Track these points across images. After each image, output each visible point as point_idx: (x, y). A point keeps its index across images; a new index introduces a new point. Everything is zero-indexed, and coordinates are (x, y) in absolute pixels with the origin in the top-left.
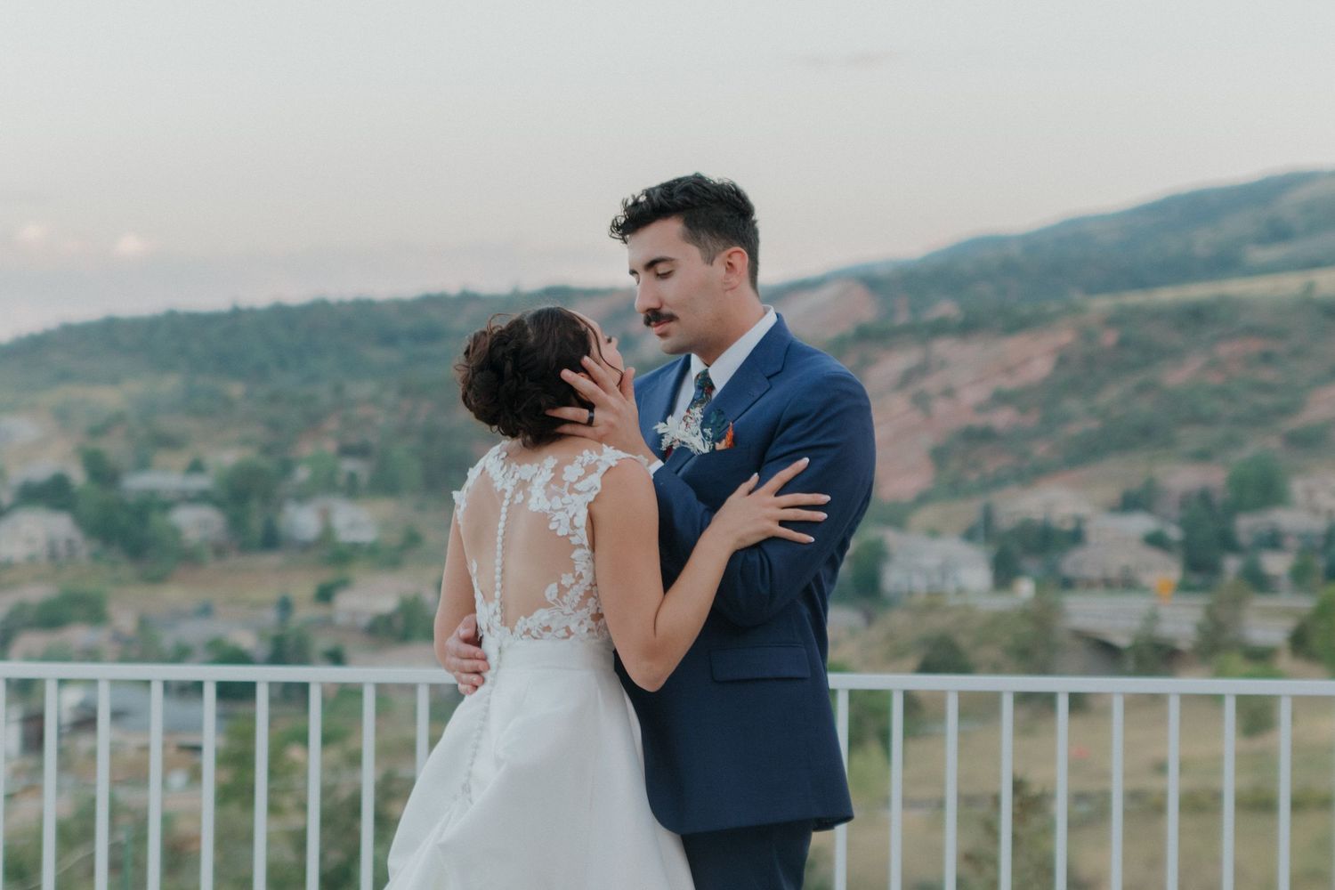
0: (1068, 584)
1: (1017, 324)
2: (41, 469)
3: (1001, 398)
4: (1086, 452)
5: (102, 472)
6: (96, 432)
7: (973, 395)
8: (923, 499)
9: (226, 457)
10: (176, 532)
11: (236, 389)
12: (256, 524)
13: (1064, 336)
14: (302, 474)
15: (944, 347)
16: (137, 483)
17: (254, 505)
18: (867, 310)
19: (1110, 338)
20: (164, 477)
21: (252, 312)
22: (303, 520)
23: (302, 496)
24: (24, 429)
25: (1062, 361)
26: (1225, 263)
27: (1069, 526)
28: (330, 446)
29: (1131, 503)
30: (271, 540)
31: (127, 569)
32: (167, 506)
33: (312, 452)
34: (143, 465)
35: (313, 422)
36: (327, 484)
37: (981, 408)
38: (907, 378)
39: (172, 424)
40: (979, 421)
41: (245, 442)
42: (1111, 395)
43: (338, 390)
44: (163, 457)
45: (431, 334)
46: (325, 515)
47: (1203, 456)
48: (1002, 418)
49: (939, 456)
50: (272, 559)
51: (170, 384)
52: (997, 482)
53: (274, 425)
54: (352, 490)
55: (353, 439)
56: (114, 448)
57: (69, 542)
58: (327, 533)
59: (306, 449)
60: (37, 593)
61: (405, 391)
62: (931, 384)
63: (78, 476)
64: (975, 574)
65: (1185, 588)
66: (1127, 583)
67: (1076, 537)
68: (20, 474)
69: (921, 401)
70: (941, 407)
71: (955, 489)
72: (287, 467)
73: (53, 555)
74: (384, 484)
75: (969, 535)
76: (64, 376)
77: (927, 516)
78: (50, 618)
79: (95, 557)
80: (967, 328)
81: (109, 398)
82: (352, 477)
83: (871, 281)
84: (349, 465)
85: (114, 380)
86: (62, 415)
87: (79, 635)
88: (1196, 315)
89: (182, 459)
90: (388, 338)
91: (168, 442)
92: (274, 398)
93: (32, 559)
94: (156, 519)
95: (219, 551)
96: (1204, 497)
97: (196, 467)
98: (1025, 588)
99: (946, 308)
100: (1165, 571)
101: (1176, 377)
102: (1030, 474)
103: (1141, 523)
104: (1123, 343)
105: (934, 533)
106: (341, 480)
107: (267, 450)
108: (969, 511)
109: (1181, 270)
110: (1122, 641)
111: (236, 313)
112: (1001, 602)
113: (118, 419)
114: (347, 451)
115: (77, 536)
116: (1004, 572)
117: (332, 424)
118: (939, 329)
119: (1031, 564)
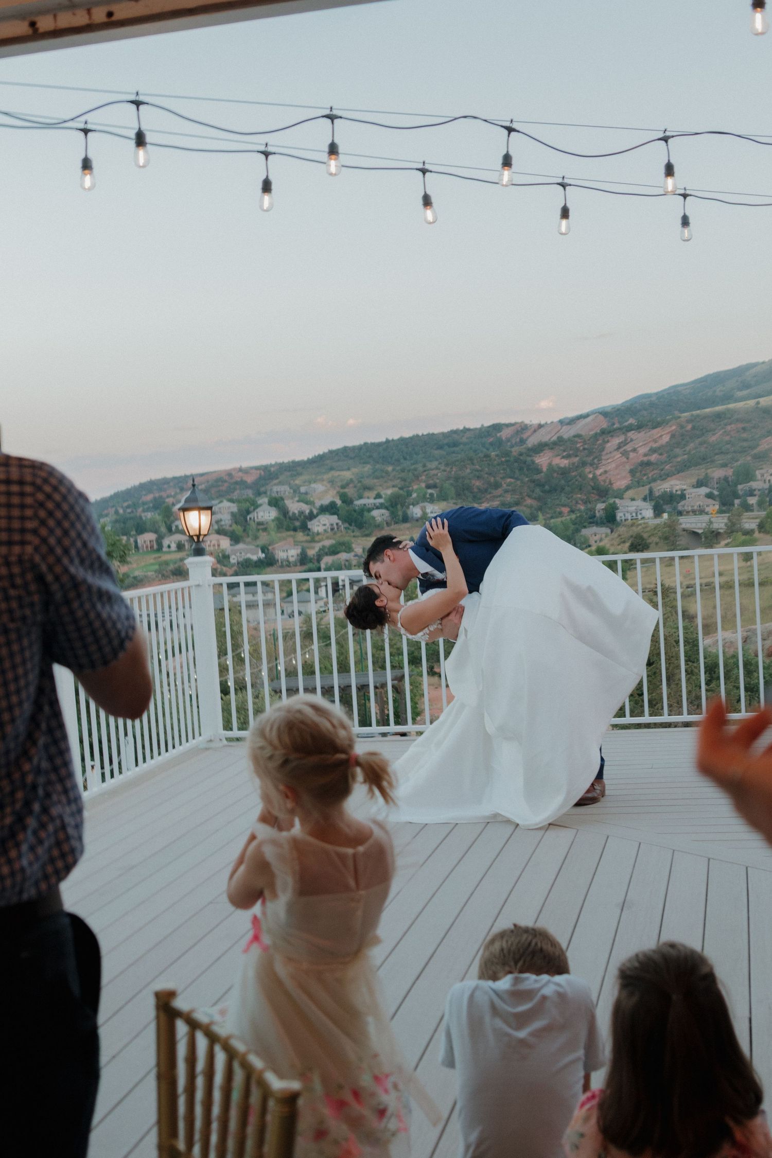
0: (680, 513)
1: (657, 425)
2: (326, 501)
3: (653, 451)
4: (683, 468)
5: (346, 500)
6: (343, 487)
7: (642, 451)
8: (628, 488)
9: (389, 492)
10: (374, 518)
11: (390, 468)
12: (400, 513)
13: (674, 427)
14: (414, 495)
15: (631, 434)
16: (359, 503)
17: (399, 507)
18: (605, 425)
19: (689, 427)
20: (368, 500)
21: (393, 440)
22: (416, 511)
23: (414, 505)
24: (319, 487)
25: (673, 436)
26: (728, 398)
27: (679, 492)
28: (423, 485)
29: (700, 484)
30: (406, 519)
31: (357, 533)
32: (369, 510)
33: (418, 487)
34: (361, 497)
35: (417, 477)
36: (424, 498)
37: (645, 455)
38: (619, 447)
39: (368, 482)
40: (645, 459)
41: (393, 486)
42: (692, 445)
43: (424, 466)
44: (366, 494)
45: (455, 444)
46: (423, 509)
47: (724, 465)
48: (654, 458)
49: (632, 472)
50: (407, 525)
51: (368, 468)
52: (654, 480)
53: (404, 480)
54: (432, 500)
55: (431, 482)
56: (350, 491)
57: (337, 524)
58: (425, 514)
59: (415, 487)
60: (328, 543)
61: (447, 465)
62: (628, 448)
63: (339, 502)
64: (649, 513)
65: (720, 512)
66: (702, 512)
67: (683, 497)
68: (318, 503)
69: (625, 454)
70: (632, 455)
71: (639, 484)
72: (409, 494)
73: (332, 529)
74: (443, 497)
75: (645, 499)
76: (332, 469)
77: (630, 493)
78: (333, 551)
79: (345, 528)
80: (639, 427)
81: (347, 475)
82: (431, 495)
83: (604, 413)
84: (430, 491)
85: (349, 469)
86: (332, 482)
87: (343, 556)
88: (719, 416)
89: (373, 494)
90: (440, 447)
91: (369, 488)
92: (403, 471)
93: (325, 531)
94: (366, 514)
95: (388, 524)
96: (726, 479)
97: (378, 496)
98: (665, 516)
99: (632, 421)
100: (714, 506)
101: (713, 439)
102: (665, 477)
103: (704, 490)
104: (693, 428)
105: (633, 499)
106: (428, 496)
107: (401, 489)
108: (645, 490)
109: (713, 402)
110: (700, 531)
111: (388, 441)
112: (658, 521)
113: (351, 480)
114: (428, 487)
115: (340, 523)
116: (658, 511)
117: (424, 477)
118: (630, 428)
119: (667, 507)
